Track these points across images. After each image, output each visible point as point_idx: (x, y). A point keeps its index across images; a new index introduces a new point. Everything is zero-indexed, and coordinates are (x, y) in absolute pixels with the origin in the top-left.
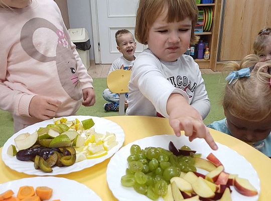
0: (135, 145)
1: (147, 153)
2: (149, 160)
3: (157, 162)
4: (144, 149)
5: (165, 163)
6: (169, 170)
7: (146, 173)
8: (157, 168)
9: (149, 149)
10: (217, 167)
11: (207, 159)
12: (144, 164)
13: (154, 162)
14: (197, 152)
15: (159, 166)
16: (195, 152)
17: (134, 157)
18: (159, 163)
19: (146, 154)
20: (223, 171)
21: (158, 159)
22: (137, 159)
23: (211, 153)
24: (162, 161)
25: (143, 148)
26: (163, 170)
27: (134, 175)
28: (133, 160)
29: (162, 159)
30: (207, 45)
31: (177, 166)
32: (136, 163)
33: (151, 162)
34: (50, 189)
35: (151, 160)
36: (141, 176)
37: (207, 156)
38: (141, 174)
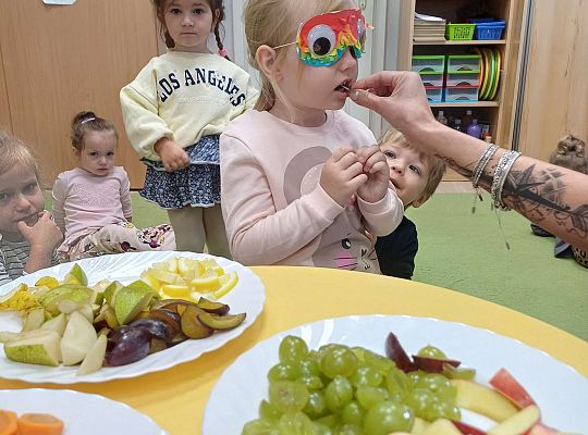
0: (293, 338)
1: (323, 362)
2: (326, 381)
3: (348, 386)
4: (317, 349)
5: (372, 389)
6: (382, 410)
7: (314, 416)
8: (347, 403)
9: (329, 349)
10: (519, 409)
11: (491, 386)
12: (311, 391)
13: (339, 386)
14: (462, 366)
15: (354, 399)
16: (456, 364)
17: (288, 370)
18: (354, 389)
19: (319, 361)
20: (538, 422)
21: (352, 378)
22: (294, 376)
23: (503, 370)
24: (363, 385)
25: (314, 346)
26: (364, 411)
27: (279, 418)
28: (283, 379)
29: (363, 379)
30: (487, 131)
31: (404, 402)
32: (290, 386)
33: (331, 385)
34: (57, 421)
35: (332, 380)
36: (299, 424)
37: (490, 376)
38: (300, 420)
